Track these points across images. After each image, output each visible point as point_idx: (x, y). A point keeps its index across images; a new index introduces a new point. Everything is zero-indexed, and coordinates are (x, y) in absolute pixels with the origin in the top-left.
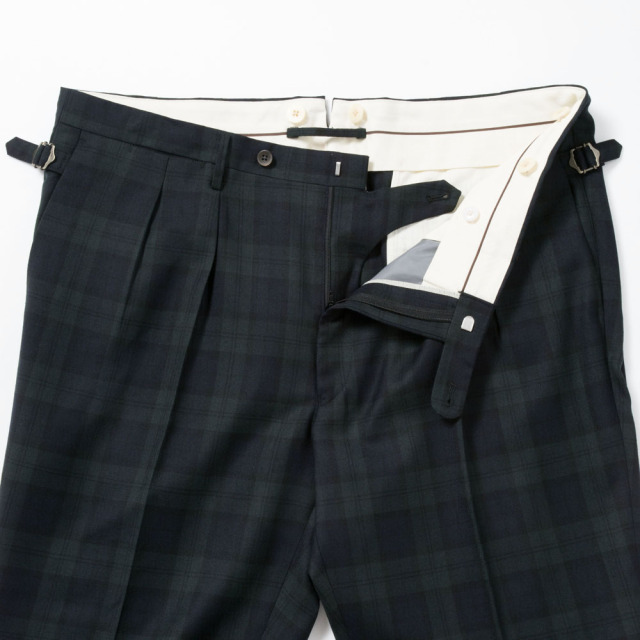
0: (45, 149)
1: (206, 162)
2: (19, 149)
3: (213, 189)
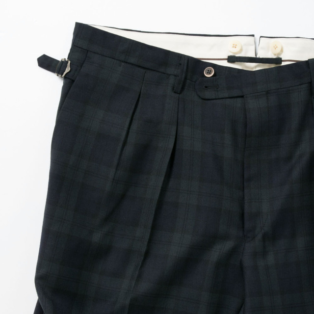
0: (64, 63)
1: (170, 75)
2: (46, 62)
3: (175, 92)
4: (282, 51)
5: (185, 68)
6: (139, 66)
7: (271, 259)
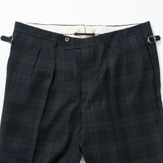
0: (11, 37)
1: (52, 41)
2: (4, 38)
3: (54, 47)
4: (95, 30)
5: (57, 38)
6: (40, 38)
7: (92, 110)
